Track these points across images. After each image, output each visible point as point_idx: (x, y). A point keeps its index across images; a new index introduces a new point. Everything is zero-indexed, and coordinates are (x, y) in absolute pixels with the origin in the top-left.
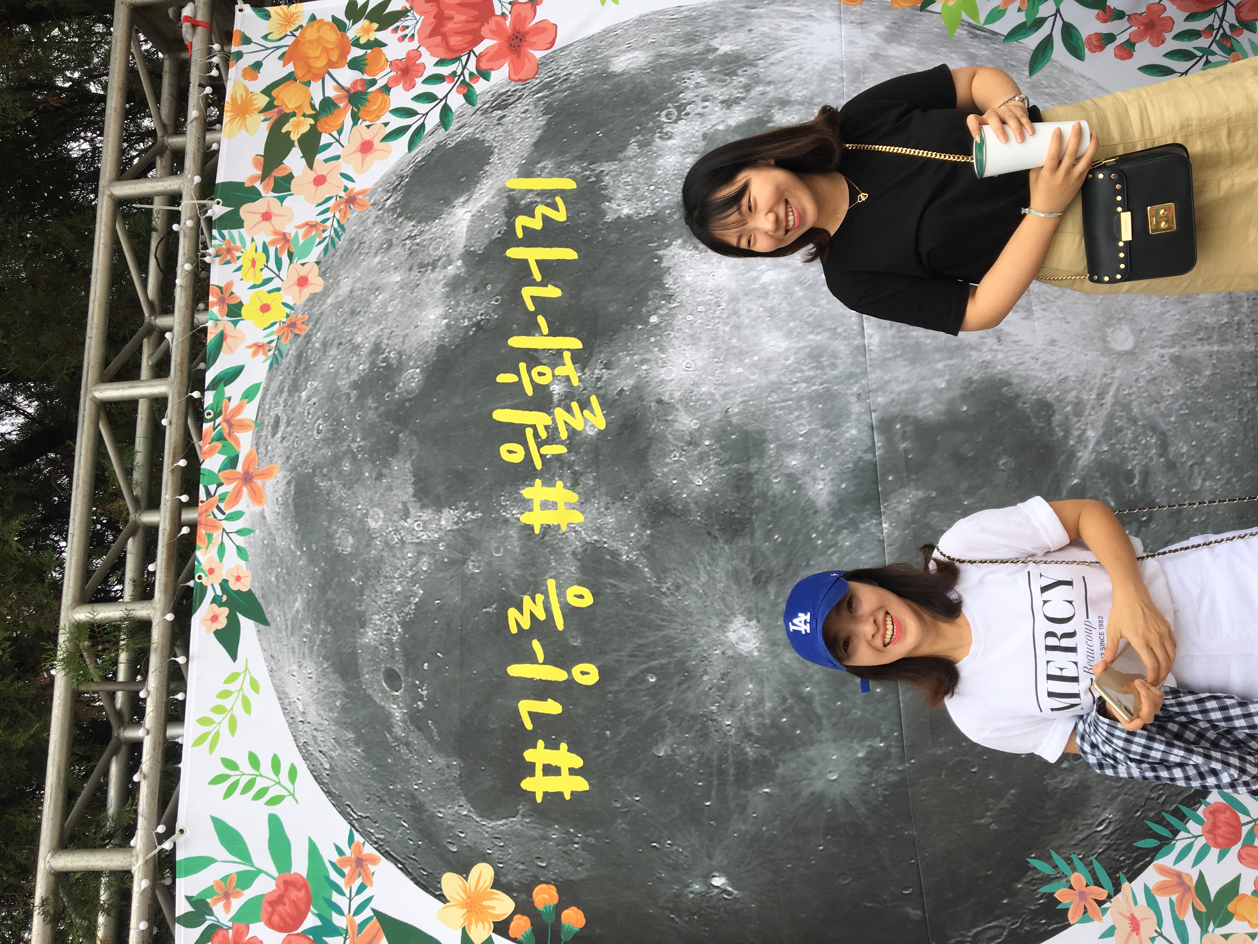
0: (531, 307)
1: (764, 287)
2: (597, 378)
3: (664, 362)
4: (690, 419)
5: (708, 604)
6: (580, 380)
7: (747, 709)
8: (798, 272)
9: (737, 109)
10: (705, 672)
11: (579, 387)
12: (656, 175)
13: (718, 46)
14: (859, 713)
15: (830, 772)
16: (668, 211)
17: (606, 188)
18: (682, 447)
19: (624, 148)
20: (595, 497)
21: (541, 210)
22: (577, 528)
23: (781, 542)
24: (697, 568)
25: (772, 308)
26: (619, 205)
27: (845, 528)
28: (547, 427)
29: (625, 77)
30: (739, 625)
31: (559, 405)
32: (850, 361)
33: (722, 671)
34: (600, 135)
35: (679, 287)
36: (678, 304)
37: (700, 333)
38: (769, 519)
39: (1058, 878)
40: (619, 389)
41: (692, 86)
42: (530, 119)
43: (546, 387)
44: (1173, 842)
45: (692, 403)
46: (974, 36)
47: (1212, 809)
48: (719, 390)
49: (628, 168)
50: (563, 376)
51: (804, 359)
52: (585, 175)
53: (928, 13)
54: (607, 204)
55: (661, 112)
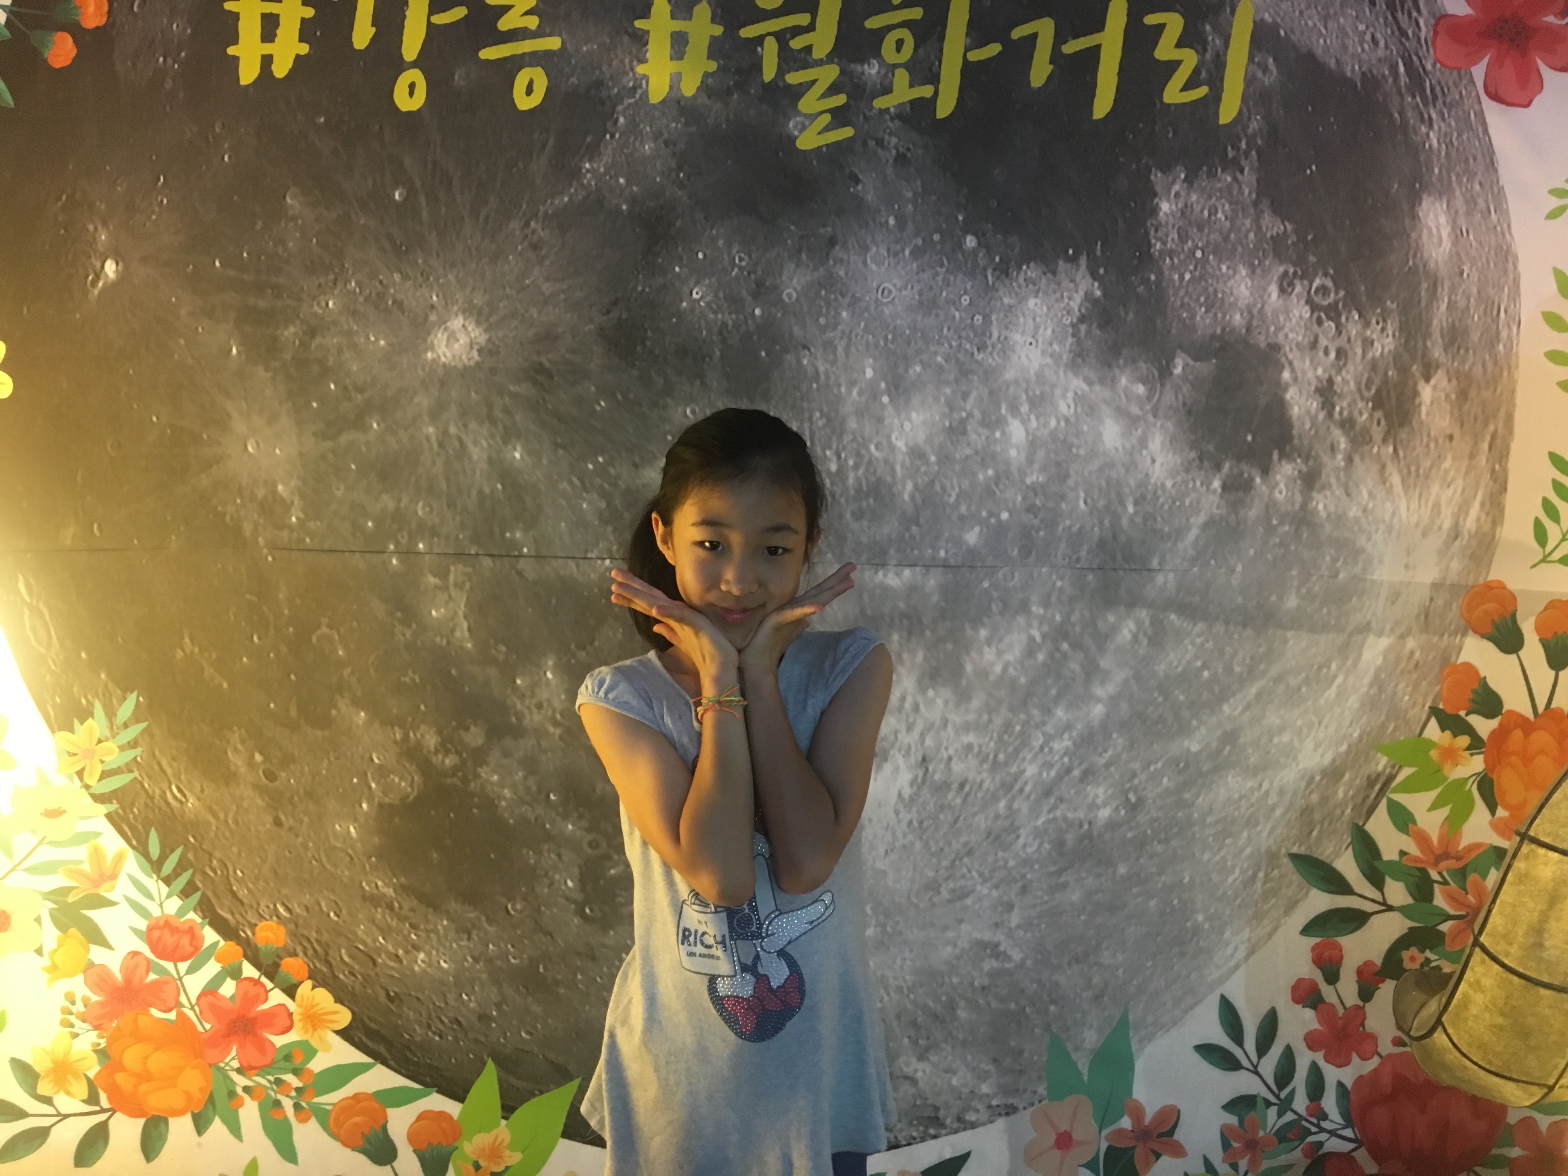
0: (1017, 33)
1: (1001, 422)
2: (882, 140)
3: (896, 254)
4: (799, 288)
5: (508, 290)
6: (882, 112)
7: (349, 334)
8: (1017, 475)
9: (1314, 405)
10: (405, 277)
11: (872, 108)
12: (1220, 262)
13: (1433, 382)
14: (339, 494)
15: (257, 443)
16: (1153, 277)
17: (1212, 175)
18: (755, 272)
19: (1279, 211)
20: (687, 124)
21: (1189, 59)
22: (639, 91)
23: (594, 410)
24: (564, 279)
25: (964, 432)
26: (1177, 195)
27: (608, 504)
28: (808, 49)
29: (1407, 221)
30: (473, 335)
31: (843, 72)
32: (864, 539)
33: (406, 302)
34: (1308, 172)
35: (1019, 286)
36: (990, 283)
37: (937, 315)
38: (631, 396)
39: (111, 728)
40: (860, 177)
41: (1369, 333)
42: (1359, 50)
43: (876, 52)
44: (155, 877)
45: (823, 293)
46: (1371, 782)
47: (196, 930)
48: (841, 338)
49: (1240, 215)
50: (892, 82)
51: (875, 472)
52: (1240, 141)
53: (1424, 717)
54: (1183, 176)
55: (1333, 280)
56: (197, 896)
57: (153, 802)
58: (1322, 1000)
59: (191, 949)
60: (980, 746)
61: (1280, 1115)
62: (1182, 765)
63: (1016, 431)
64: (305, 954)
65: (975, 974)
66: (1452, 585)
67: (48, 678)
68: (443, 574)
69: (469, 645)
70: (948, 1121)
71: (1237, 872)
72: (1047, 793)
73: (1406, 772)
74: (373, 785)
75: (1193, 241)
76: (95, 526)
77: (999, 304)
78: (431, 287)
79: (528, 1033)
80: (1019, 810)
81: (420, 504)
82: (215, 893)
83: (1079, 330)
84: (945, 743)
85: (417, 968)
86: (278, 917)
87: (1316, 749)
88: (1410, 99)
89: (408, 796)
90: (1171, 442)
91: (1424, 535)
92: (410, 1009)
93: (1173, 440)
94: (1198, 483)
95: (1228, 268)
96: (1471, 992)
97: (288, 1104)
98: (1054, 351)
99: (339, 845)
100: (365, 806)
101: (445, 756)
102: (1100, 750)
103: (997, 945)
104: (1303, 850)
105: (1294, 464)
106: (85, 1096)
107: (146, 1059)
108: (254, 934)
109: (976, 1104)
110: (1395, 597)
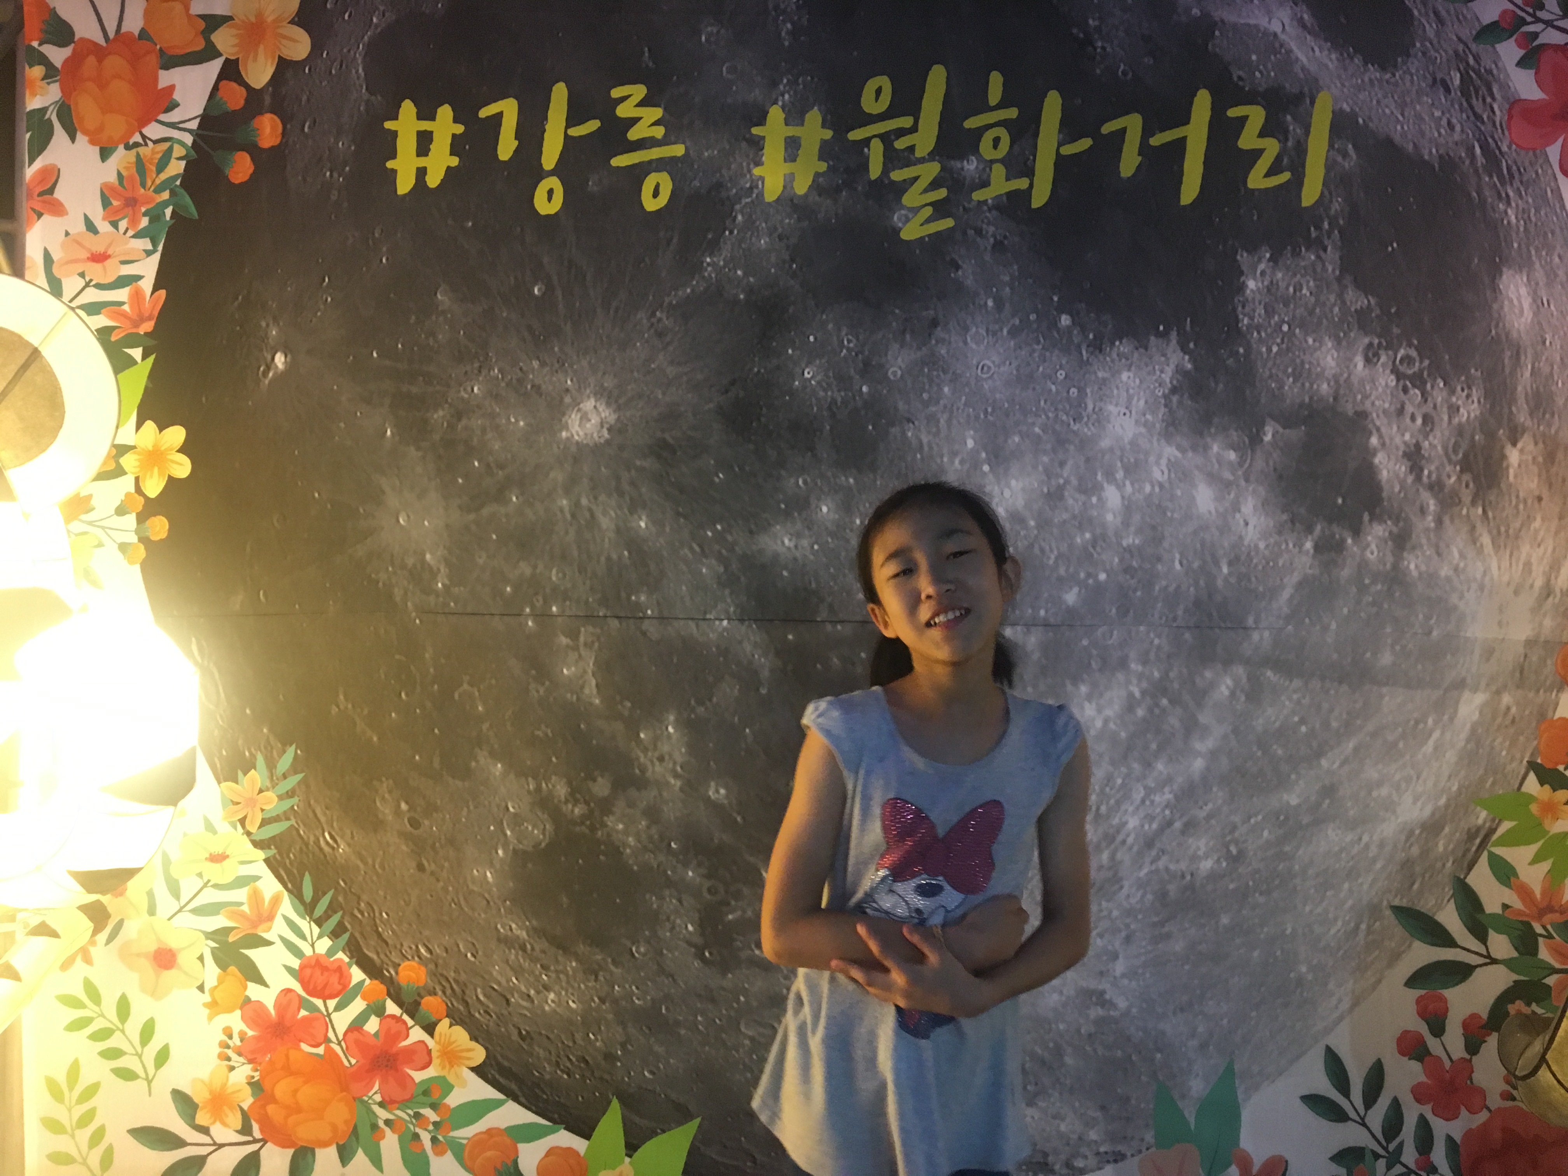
0: (1108, 128)
1: (1097, 489)
2: (981, 230)
3: (994, 333)
4: (903, 366)
5: (636, 374)
6: (981, 203)
7: (493, 416)
8: (1114, 540)
9: (1403, 469)
10: (543, 364)
11: (970, 200)
12: (1307, 334)
13: (1520, 445)
14: (481, 561)
15: (408, 517)
16: (1241, 350)
17: (1296, 254)
18: (862, 352)
19: (1362, 286)
20: (799, 220)
21: (1271, 147)
22: (756, 191)
23: (714, 482)
24: (686, 363)
25: (1061, 498)
26: (1263, 273)
27: (726, 569)
28: (911, 149)
29: (1488, 293)
30: (603, 415)
31: (943, 169)
33: (544, 387)
34: (1390, 249)
35: (1113, 361)
36: (1085, 358)
37: (1034, 389)
38: (747, 468)
39: (272, 777)
40: (960, 263)
41: (1454, 399)
42: (1436, 134)
43: (975, 149)
44: (308, 918)
45: (926, 370)
46: (1471, 835)
47: (344, 969)
48: (943, 412)
49: (1325, 291)
50: (989, 176)
52: (1322, 222)
53: (1523, 771)
54: (1268, 255)
55: (1417, 349)
56: (346, 936)
57: (307, 847)
58: (1428, 1053)
59: (340, 987)
61: (1389, 1168)
62: (1282, 818)
63: (1112, 496)
64: (444, 992)
65: (1082, 1021)
66: (1546, 642)
67: (216, 733)
68: (574, 635)
69: (597, 701)
70: (1057, 1167)
71: (1340, 923)
72: (1149, 844)
73: (1506, 826)
74: (509, 833)
75: (1280, 315)
76: (261, 593)
77: (1093, 377)
78: (566, 373)
79: (651, 1072)
80: (1121, 862)
81: (554, 571)
82: (362, 934)
83: (1171, 401)
85: (547, 1008)
86: (419, 957)
87: (1414, 803)
88: (1487, 179)
89: (541, 843)
90: (1263, 505)
91: (1516, 593)
92: (540, 1047)
93: (1265, 503)
94: (1291, 545)
95: (1314, 341)
97: (426, 1138)
98: (1146, 421)
99: (476, 889)
100: (500, 852)
101: (574, 805)
102: (1200, 803)
103: (1102, 993)
104: (1404, 903)
105: (1384, 526)
106: (239, 1127)
107: (295, 1092)
108: (397, 973)
109: (1084, 1150)
110: (1489, 653)
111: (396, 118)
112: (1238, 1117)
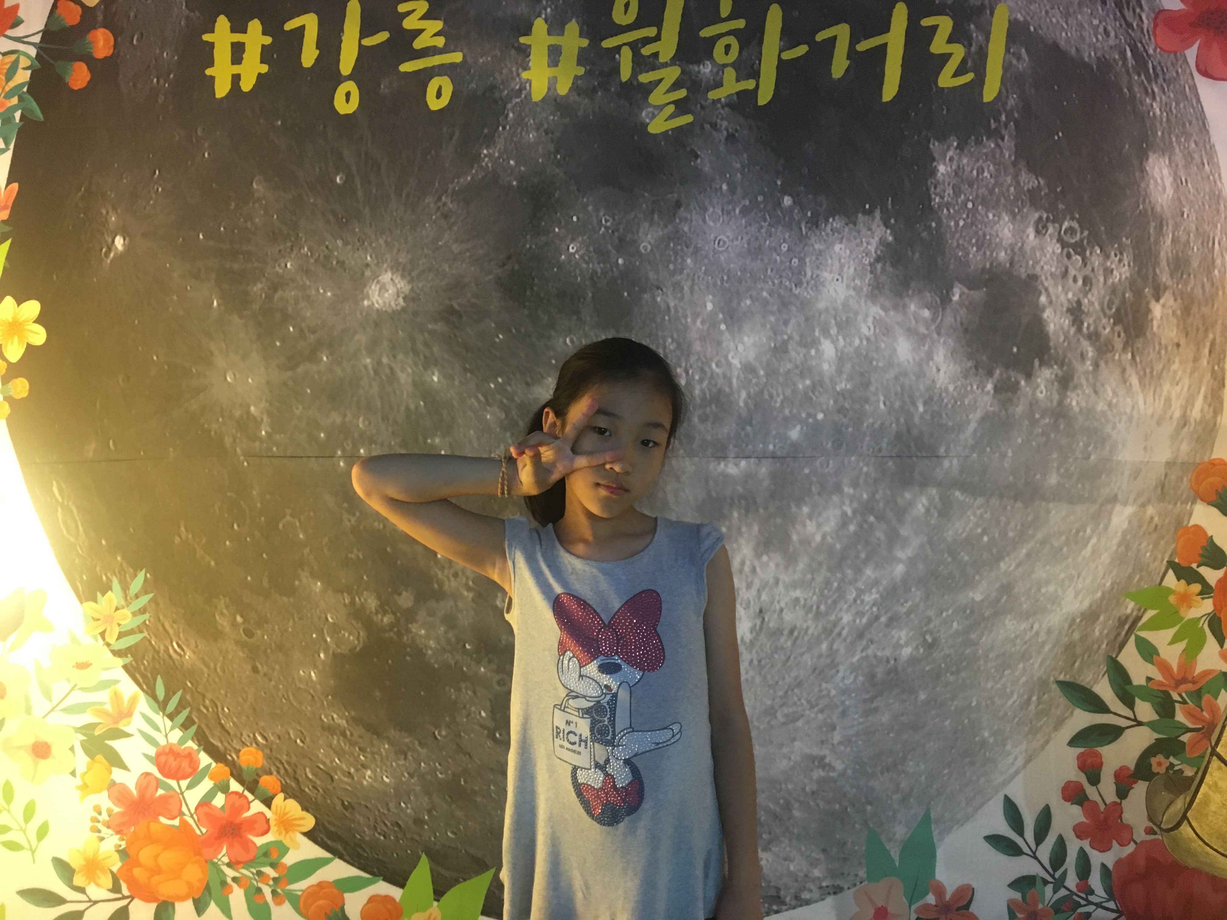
0: (820, 37)
1: (815, 343)
2: (716, 124)
3: (728, 213)
4: (652, 242)
5: (425, 250)
6: (715, 102)
7: (304, 288)
8: (829, 385)
9: (1066, 322)
10: (346, 243)
11: (706, 99)
12: (988, 210)
13: (1162, 301)
14: (298, 412)
15: (235, 375)
16: (934, 225)
17: (979, 142)
18: (618, 230)
19: (1033, 169)
20: (562, 116)
21: (958, 51)
22: (524, 93)
23: (495, 342)
24: (469, 240)
25: (786, 351)
26: (951, 159)
27: (507, 416)
28: (656, 55)
29: (1137, 174)
30: (399, 286)
31: (683, 72)
32: (709, 438)
33: (347, 262)
34: (1056, 138)
35: (827, 235)
36: (804, 233)
37: (762, 260)
38: (523, 330)
39: (126, 597)
40: (699, 153)
41: (1109, 264)
42: (1094, 40)
43: (709, 55)
44: (161, 714)
45: (672, 245)
46: (1122, 622)
47: (193, 755)
48: (687, 280)
49: (1002, 174)
50: (722, 78)
51: (716, 385)
52: (1001, 115)
53: (1163, 569)
54: (955, 144)
55: (1078, 222)
56: (194, 729)
57: (159, 655)
58: (1087, 798)
59: (190, 770)
60: (806, 600)
61: (1055, 891)
62: (968, 611)
63: (828, 349)
64: (278, 772)
65: (806, 781)
66: (1183, 463)
67: (77, 561)
70: (788, 899)
71: (1015, 696)
72: (860, 636)
73: (1150, 614)
74: (329, 639)
75: (965, 195)
76: (111, 442)
77: (811, 249)
78: (366, 249)
79: (453, 833)
80: (837, 650)
81: (361, 419)
82: (207, 726)
83: (876, 268)
84: (777, 598)
85: (365, 783)
86: (257, 744)
87: (1075, 597)
88: (1136, 78)
89: (355, 648)
90: (952, 354)
91: (1159, 423)
92: (360, 814)
93: (953, 352)
94: (975, 387)
95: (994, 216)
96: (1211, 793)
97: (267, 891)
98: (857, 285)
99: (302, 687)
100: (322, 655)
101: (384, 615)
102: (902, 601)
104: (1068, 678)
105: (1051, 370)
106: (110, 887)
107: (156, 857)
108: (238, 757)
109: (810, 885)
110: (1136, 474)
111: (213, 31)
112: (933, 856)
